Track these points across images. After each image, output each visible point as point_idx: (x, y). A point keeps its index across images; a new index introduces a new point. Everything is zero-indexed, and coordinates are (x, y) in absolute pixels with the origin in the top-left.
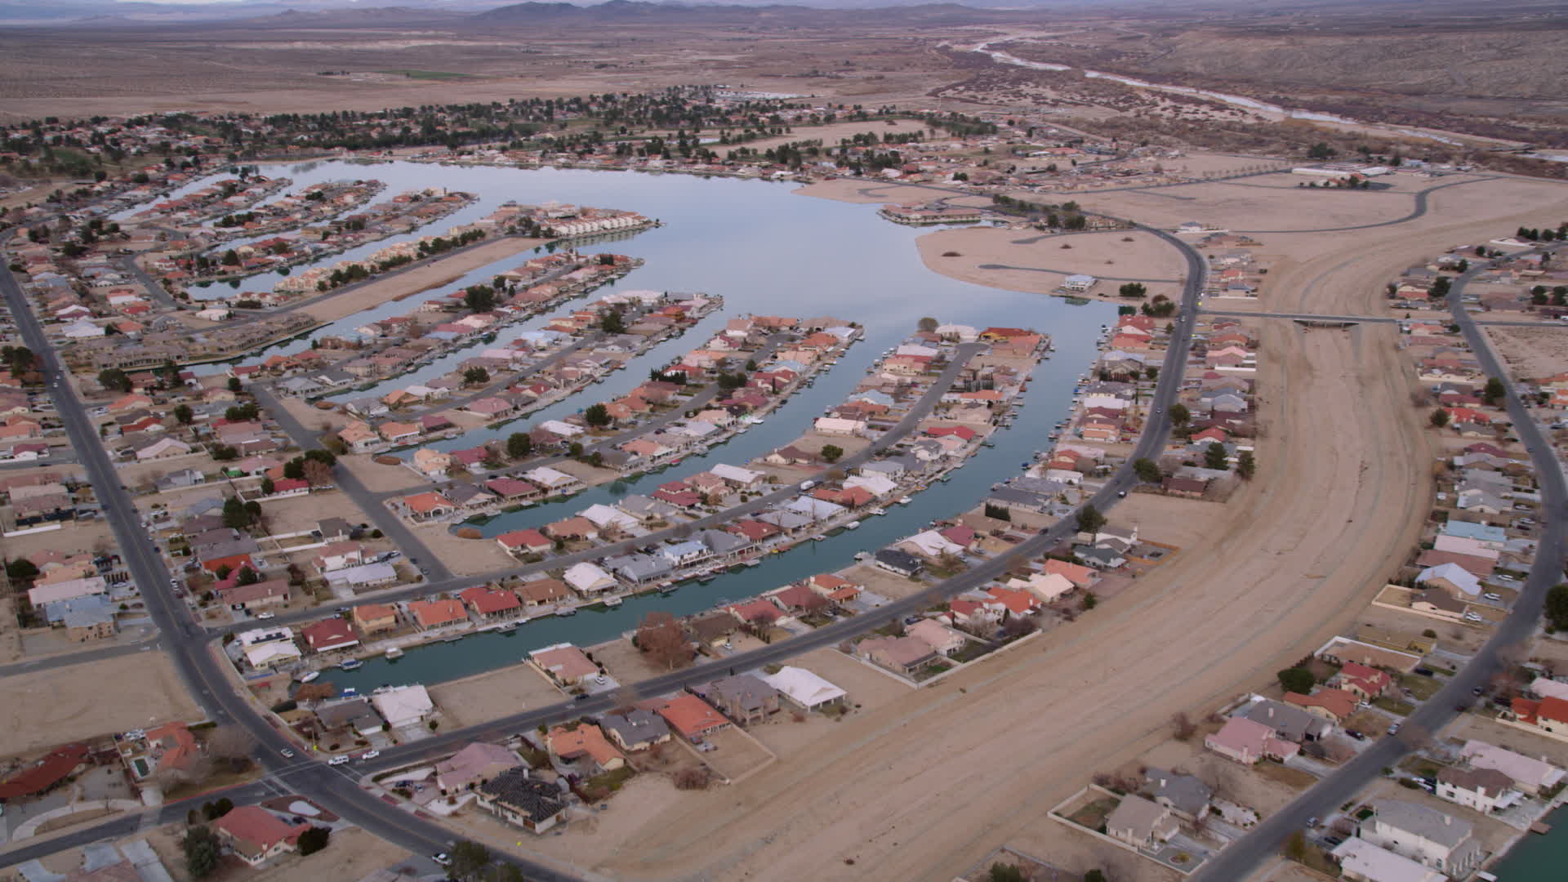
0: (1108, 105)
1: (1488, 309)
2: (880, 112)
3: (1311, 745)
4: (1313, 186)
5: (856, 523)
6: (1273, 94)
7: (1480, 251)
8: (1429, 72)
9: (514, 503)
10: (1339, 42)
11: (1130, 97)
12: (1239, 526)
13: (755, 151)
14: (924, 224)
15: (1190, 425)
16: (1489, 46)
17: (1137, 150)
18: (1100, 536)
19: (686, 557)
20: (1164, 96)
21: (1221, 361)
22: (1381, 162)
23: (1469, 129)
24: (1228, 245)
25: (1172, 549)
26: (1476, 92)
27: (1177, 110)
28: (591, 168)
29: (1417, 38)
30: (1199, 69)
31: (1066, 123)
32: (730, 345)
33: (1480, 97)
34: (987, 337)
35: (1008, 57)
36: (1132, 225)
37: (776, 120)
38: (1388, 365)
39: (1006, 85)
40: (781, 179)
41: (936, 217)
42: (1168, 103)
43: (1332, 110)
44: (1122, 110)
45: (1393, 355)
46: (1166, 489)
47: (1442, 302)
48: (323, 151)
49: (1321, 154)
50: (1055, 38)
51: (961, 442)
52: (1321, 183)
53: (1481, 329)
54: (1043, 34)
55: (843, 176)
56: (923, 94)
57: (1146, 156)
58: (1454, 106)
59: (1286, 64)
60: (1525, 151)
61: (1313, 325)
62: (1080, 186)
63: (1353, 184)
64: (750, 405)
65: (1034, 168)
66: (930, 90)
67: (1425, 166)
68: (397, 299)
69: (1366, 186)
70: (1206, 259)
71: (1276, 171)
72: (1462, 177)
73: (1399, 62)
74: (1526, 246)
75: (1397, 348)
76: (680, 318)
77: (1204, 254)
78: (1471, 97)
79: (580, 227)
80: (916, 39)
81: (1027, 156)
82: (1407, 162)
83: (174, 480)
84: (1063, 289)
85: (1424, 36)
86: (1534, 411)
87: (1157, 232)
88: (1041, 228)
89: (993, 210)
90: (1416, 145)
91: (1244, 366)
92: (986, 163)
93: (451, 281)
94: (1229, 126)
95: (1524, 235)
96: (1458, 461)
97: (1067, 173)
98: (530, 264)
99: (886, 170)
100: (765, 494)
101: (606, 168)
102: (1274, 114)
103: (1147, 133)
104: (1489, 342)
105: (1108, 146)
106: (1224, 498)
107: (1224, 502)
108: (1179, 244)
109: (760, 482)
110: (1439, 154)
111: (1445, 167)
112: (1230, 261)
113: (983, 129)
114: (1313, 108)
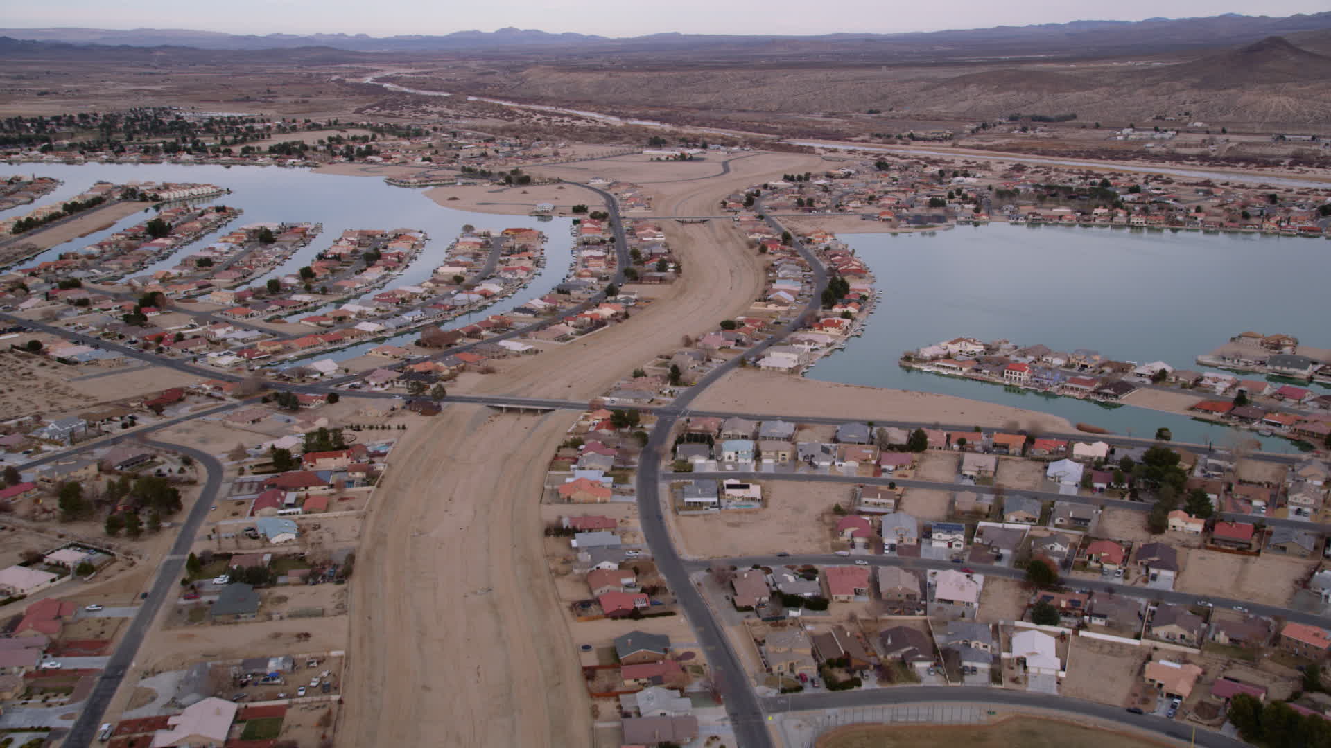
0: (496, 117)
1: (776, 209)
2: (329, 124)
3: (738, 342)
4: (659, 160)
6: (610, 110)
7: (765, 186)
8: (710, 95)
9: (292, 310)
10: (644, 75)
11: (511, 113)
12: (682, 292)
13: (259, 148)
14: (420, 186)
15: (643, 259)
16: (745, 78)
17: (536, 143)
18: (619, 297)
20: (535, 112)
21: (646, 236)
22: (695, 146)
23: (743, 129)
24: (623, 188)
25: (653, 299)
26: (743, 107)
27: (549, 120)
28: (132, 162)
29: (696, 73)
30: (551, 94)
31: (475, 129)
32: (352, 244)
33: (744, 111)
34: (508, 233)
35: (396, 86)
36: (559, 181)
37: (251, 129)
38: (730, 235)
39: (410, 105)
40: (293, 165)
41: (427, 182)
42: (539, 116)
43: (654, 119)
44: (509, 120)
45: (732, 231)
46: (642, 281)
47: (751, 207)
49: (657, 142)
50: (426, 73)
51: (525, 273)
52: (663, 158)
53: (774, 219)
54: (413, 70)
55: (339, 162)
56: (351, 112)
57: (544, 146)
58: (731, 116)
59: (613, 89)
60: (779, 140)
61: (686, 222)
63: (683, 158)
64: (392, 266)
65: (471, 155)
66: (353, 109)
67: (722, 148)
68: (82, 236)
69: (691, 159)
70: (614, 196)
71: (632, 153)
72: (746, 154)
73: (689, 88)
74: (789, 184)
75: (734, 228)
76: (304, 234)
77: (611, 193)
78: (740, 111)
79: (176, 194)
80: (310, 75)
81: (461, 148)
82: (711, 147)
83: (66, 313)
84: (535, 211)
85: (701, 72)
86: (805, 246)
87: (576, 184)
88: (503, 184)
89: (462, 176)
90: (715, 138)
91: (658, 237)
92: (436, 152)
94: (590, 129)
95: (788, 178)
96: (776, 263)
97: (496, 157)
99: (370, 157)
100: (432, 297)
101: (144, 162)
102: (615, 121)
103: (537, 134)
104: (779, 223)
105: (514, 142)
106: (671, 282)
107: (672, 284)
108: (593, 189)
110: (728, 143)
111: (735, 148)
112: (628, 195)
113: (417, 133)
114: (641, 118)
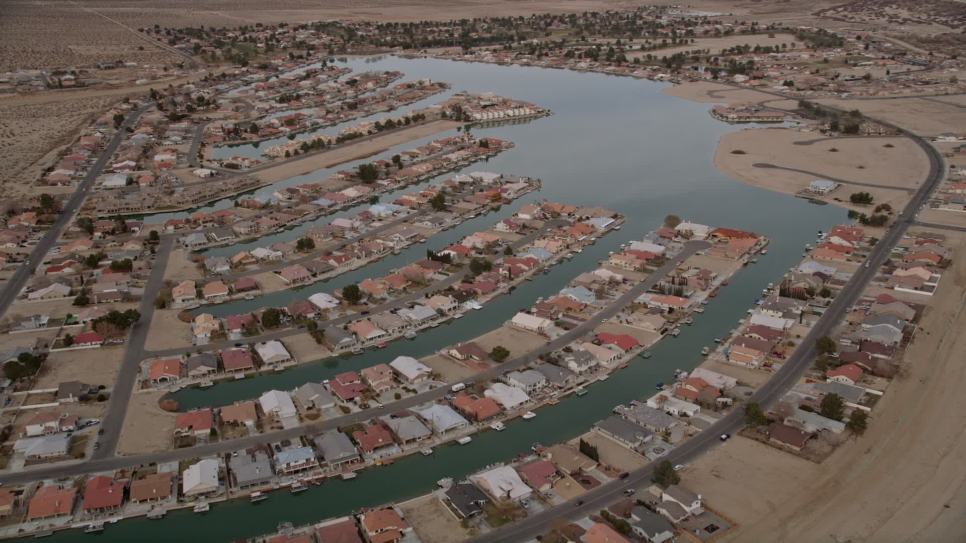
0: (945, 23)
2: (768, 28)
5: (468, 439)
9: (230, 375)
12: (820, 498)
13: (656, 57)
14: (738, 122)
15: (836, 355)
17: (946, 62)
19: (292, 464)
21: (903, 282)
25: (731, 524)
31: (901, 39)
32: (510, 227)
34: (715, 236)
36: (899, 132)
40: (661, 79)
41: (748, 117)
44: (954, 27)
46: (769, 437)
48: (388, 49)
51: (619, 352)
55: (705, 79)
56: (810, 13)
57: (952, 67)
62: (880, 93)
64: (480, 291)
65: (853, 77)
66: (817, 10)
68: (328, 167)
70: (947, 169)
76: (497, 198)
77: (947, 162)
79: (490, 115)
81: (855, 65)
83: (23, 324)
84: (806, 191)
87: (918, 139)
88: (823, 131)
89: (795, 113)
91: (922, 289)
92: (817, 71)
93: (376, 153)
97: (878, 81)
98: (433, 144)
99: (737, 76)
100: (419, 393)
105: (923, 58)
106: (822, 457)
107: (819, 462)
108: (931, 152)
109: (425, 378)
113: (836, 42)
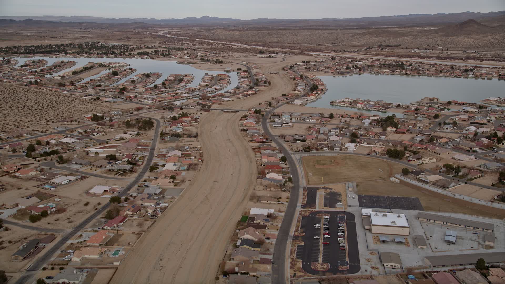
1: (299, 70)
3: (287, 99)
4: (262, 57)
6: (244, 43)
7: (296, 64)
8: (278, 38)
9: (162, 92)
10: (256, 32)
11: (211, 44)
12: (271, 89)
14: (188, 64)
16: (290, 33)
17: (222, 53)
18: (253, 90)
20: (219, 44)
21: (260, 76)
22: (274, 54)
23: (289, 49)
24: (252, 64)
25: (263, 90)
27: (225, 46)
29: (274, 31)
30: (224, 38)
33: (290, 43)
37: (128, 48)
38: (285, 76)
39: (177, 41)
40: (146, 58)
42: (221, 45)
43: (260, 46)
47: (291, 69)
49: (261, 52)
50: (179, 32)
51: (226, 84)
52: (264, 57)
56: (158, 43)
58: (285, 45)
59: (245, 36)
60: (301, 52)
61: (271, 73)
63: (270, 57)
69: (273, 57)
70: (249, 66)
71: (254, 55)
72: (290, 56)
73: (271, 36)
74: (303, 64)
75: (286, 74)
78: (288, 43)
79: (115, 65)
80: (139, 32)
82: (279, 54)
83: (101, 92)
86: (307, 79)
87: (237, 63)
88: (214, 63)
89: (201, 61)
90: (280, 51)
94: (239, 49)
95: (303, 62)
96: (298, 82)
99: (170, 56)
102: (247, 46)
103: (222, 50)
104: (299, 73)
106: (268, 86)
110: (284, 53)
111: (287, 54)
112: (253, 66)
114: (255, 45)
